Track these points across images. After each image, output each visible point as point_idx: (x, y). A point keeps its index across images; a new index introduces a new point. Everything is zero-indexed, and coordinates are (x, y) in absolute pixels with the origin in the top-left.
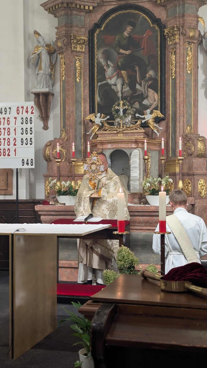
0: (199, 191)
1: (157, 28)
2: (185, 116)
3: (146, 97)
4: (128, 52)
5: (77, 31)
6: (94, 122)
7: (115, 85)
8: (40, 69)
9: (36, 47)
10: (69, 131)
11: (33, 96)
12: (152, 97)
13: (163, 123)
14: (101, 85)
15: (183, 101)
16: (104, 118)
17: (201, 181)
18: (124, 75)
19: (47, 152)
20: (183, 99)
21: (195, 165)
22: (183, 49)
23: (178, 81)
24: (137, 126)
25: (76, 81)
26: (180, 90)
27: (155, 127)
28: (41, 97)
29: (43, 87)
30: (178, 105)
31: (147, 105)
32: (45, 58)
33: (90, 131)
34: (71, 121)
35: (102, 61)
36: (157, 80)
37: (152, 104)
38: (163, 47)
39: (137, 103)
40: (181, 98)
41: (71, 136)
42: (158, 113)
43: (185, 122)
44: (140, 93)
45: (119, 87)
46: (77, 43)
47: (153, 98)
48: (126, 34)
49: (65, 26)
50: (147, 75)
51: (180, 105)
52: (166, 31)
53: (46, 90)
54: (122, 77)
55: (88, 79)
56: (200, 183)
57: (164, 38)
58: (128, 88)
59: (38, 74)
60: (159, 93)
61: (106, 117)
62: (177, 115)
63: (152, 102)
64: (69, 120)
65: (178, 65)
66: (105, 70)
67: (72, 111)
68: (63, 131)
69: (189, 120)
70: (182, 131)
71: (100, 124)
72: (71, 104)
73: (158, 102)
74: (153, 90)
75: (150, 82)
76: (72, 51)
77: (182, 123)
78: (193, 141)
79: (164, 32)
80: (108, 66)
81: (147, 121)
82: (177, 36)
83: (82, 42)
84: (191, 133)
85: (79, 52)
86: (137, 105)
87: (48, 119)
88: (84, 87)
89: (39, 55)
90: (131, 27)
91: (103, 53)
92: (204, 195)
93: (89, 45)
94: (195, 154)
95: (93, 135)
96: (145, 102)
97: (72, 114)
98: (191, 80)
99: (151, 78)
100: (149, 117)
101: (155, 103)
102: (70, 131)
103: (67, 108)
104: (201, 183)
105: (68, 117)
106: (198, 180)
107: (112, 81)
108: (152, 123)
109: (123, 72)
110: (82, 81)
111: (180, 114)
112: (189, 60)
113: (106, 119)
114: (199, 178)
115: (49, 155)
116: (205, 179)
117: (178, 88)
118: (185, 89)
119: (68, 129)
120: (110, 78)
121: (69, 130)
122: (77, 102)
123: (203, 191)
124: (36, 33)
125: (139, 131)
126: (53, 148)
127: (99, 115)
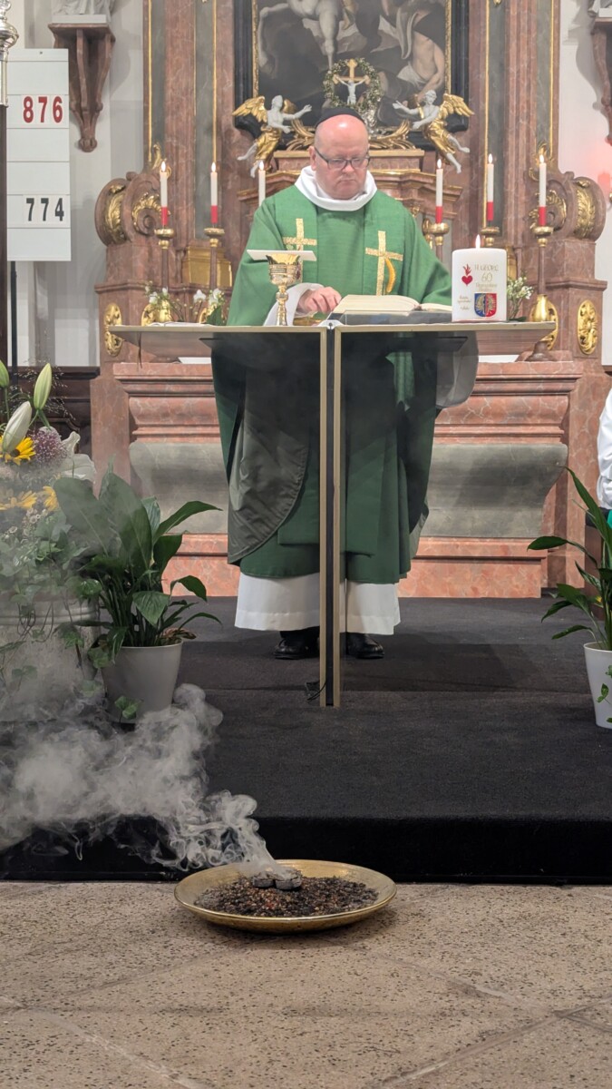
0: (581, 333)
2: (534, 116)
3: (408, 59)
6: (263, 122)
10: (177, 153)
11: (53, 39)
12: (428, 60)
14: (270, 15)
15: (528, 72)
17: (584, 306)
19: (113, 212)
20: (529, 66)
21: (569, 260)
23: (513, 12)
24: (399, 139)
26: (518, 39)
28: (80, 42)
29: (87, 11)
30: (513, 85)
31: (411, 84)
33: (251, 151)
34: (184, 119)
36: (443, 10)
37: (428, 81)
39: (382, 75)
40: (523, 63)
41: (183, 168)
42: (457, 104)
43: (533, 133)
44: (391, 46)
45: (326, 25)
47: (430, 60)
51: (518, 82)
53: (95, 19)
56: (584, 310)
58: (353, 30)
60: (449, 49)
61: (298, 109)
62: (511, 111)
63: (426, 76)
64: (175, 117)
67: (187, 89)
68: (154, 151)
69: (542, 129)
70: (523, 160)
71: (286, 128)
72: (183, 66)
73: (445, 74)
74: (430, 36)
75: (422, 15)
77: (523, 138)
78: (564, 189)
81: (426, 126)
87: (97, 117)
88: (221, 19)
92: (593, 346)
94: (571, 226)
96: (406, 74)
97: (184, 98)
100: (431, 114)
101: (435, 79)
102: (180, 152)
103: (171, 79)
104: (586, 312)
105: (174, 109)
106: (579, 302)
107: (304, 6)
108: (441, 132)
111: (518, 109)
113: (299, 114)
114: (579, 296)
115: (119, 221)
116: (594, 302)
117: (513, 33)
118: (533, 35)
119: (172, 145)
121: (177, 148)
122: (201, 60)
123: (591, 335)
125: (403, 152)
126: (134, 199)
127: (277, 101)
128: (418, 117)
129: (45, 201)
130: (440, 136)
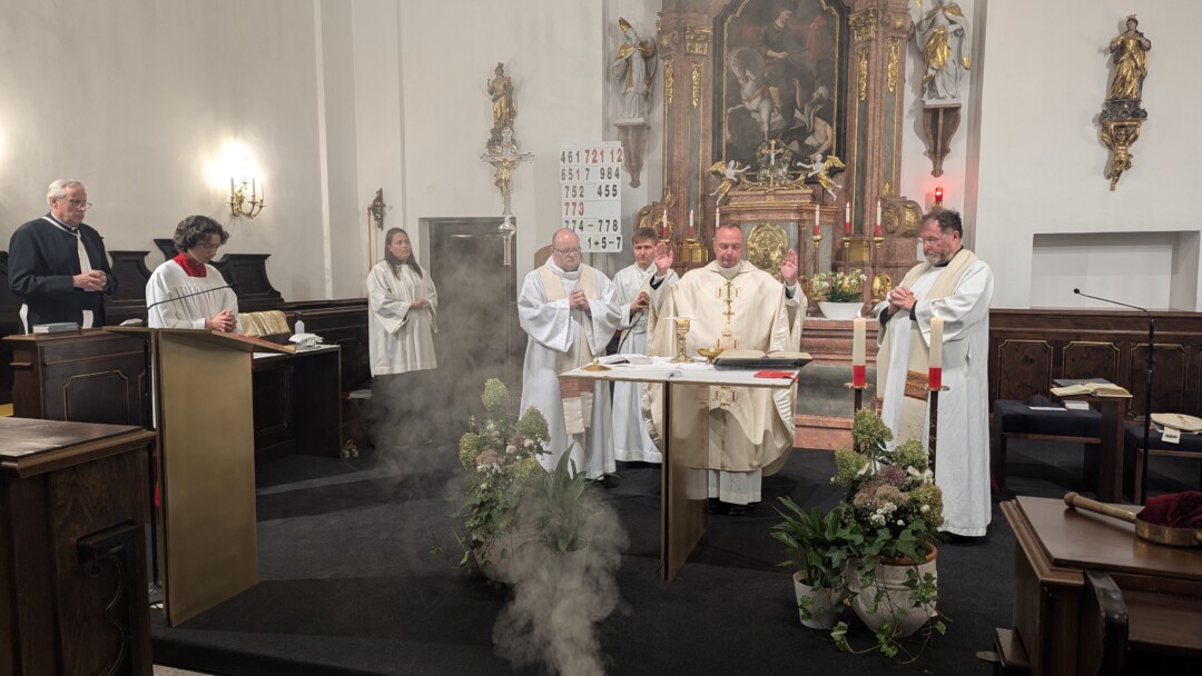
1: (835, 12)
2: (883, 165)
3: (811, 132)
4: (781, 55)
5: (696, 20)
6: (724, 175)
7: (758, 111)
8: (630, 84)
9: (622, 47)
10: (679, 191)
11: (616, 130)
12: (822, 132)
13: (841, 177)
14: (733, 112)
15: (879, 140)
16: (740, 168)
18: (773, 95)
20: (880, 137)
21: (899, 251)
22: (883, 48)
23: (871, 106)
24: (799, 182)
25: (691, 105)
26: (874, 122)
27: (830, 184)
28: (630, 132)
30: (870, 147)
32: (638, 65)
33: (717, 191)
34: (683, 172)
35: (735, 70)
36: (832, 103)
38: (845, 45)
39: (796, 142)
40: (876, 135)
41: (682, 199)
42: (835, 161)
43: (881, 175)
44: (801, 125)
45: (764, 115)
46: (695, 40)
47: (824, 133)
48: (779, 23)
49: (676, 12)
50: (815, 95)
51: (873, 146)
52: (852, 18)
54: (770, 98)
55: (711, 102)
57: (846, 30)
58: (780, 117)
59: (625, 94)
61: (744, 167)
62: (868, 163)
63: (821, 141)
64: (679, 171)
65: (872, 77)
66: (740, 86)
67: (684, 156)
68: (667, 190)
69: (889, 172)
70: (875, 191)
71: (735, 179)
72: (683, 143)
73: (833, 140)
74: (824, 119)
75: (820, 107)
76: (687, 55)
77: (875, 178)
78: (897, 210)
79: (849, 19)
80: (746, 79)
81: (816, 174)
82: (873, 27)
83: (702, 38)
84: (891, 196)
85: (698, 55)
86: (795, 146)
87: (640, 170)
88: (704, 116)
89: (629, 61)
90: (789, 12)
91: (738, 57)
93: (714, 44)
94: (901, 231)
95: (720, 198)
96: (810, 141)
97: (683, 161)
98: (894, 104)
99: (820, 100)
100: (819, 168)
101: (827, 143)
103: (676, 152)
105: (679, 167)
107: (752, 105)
109: (771, 89)
110: (701, 105)
111: (872, 162)
112: (892, 69)
113: (743, 170)
117: (871, 119)
118: (884, 118)
119: (676, 187)
120: (750, 100)
121: (679, 188)
122: (693, 141)
124: (623, 22)
125: (802, 191)
126: (654, 219)
127: (732, 163)
128: (811, 170)
129: (608, 221)
130: (824, 179)
